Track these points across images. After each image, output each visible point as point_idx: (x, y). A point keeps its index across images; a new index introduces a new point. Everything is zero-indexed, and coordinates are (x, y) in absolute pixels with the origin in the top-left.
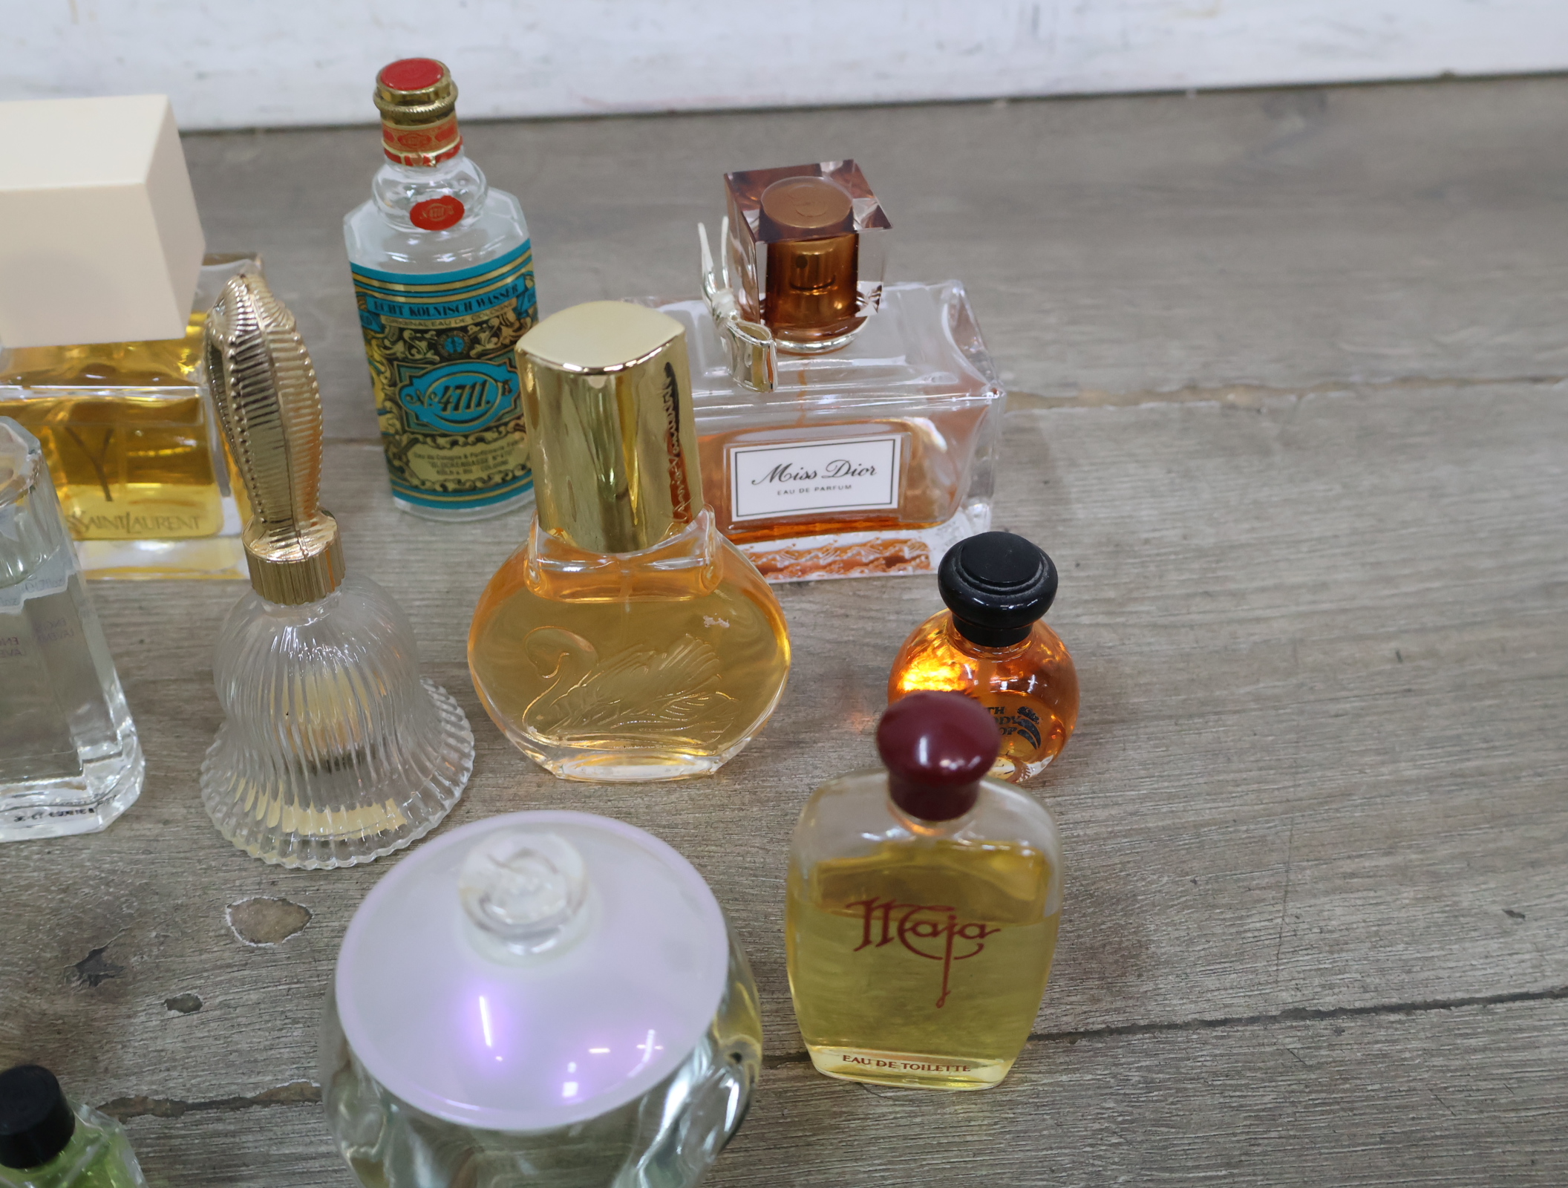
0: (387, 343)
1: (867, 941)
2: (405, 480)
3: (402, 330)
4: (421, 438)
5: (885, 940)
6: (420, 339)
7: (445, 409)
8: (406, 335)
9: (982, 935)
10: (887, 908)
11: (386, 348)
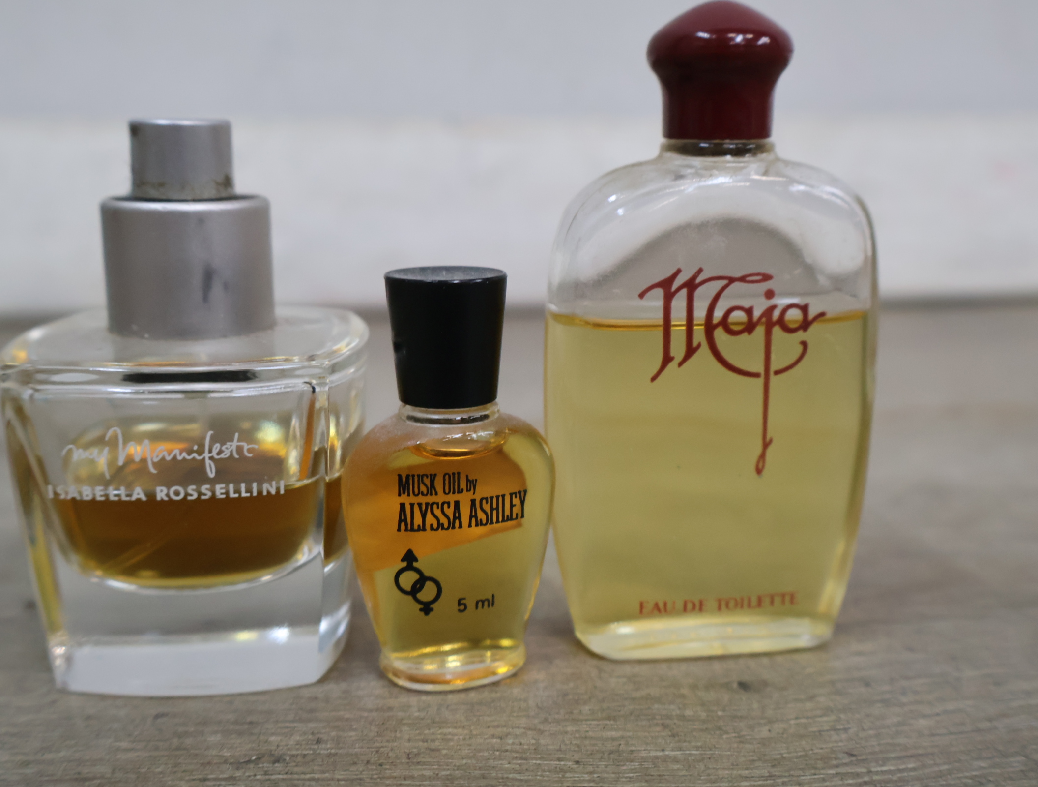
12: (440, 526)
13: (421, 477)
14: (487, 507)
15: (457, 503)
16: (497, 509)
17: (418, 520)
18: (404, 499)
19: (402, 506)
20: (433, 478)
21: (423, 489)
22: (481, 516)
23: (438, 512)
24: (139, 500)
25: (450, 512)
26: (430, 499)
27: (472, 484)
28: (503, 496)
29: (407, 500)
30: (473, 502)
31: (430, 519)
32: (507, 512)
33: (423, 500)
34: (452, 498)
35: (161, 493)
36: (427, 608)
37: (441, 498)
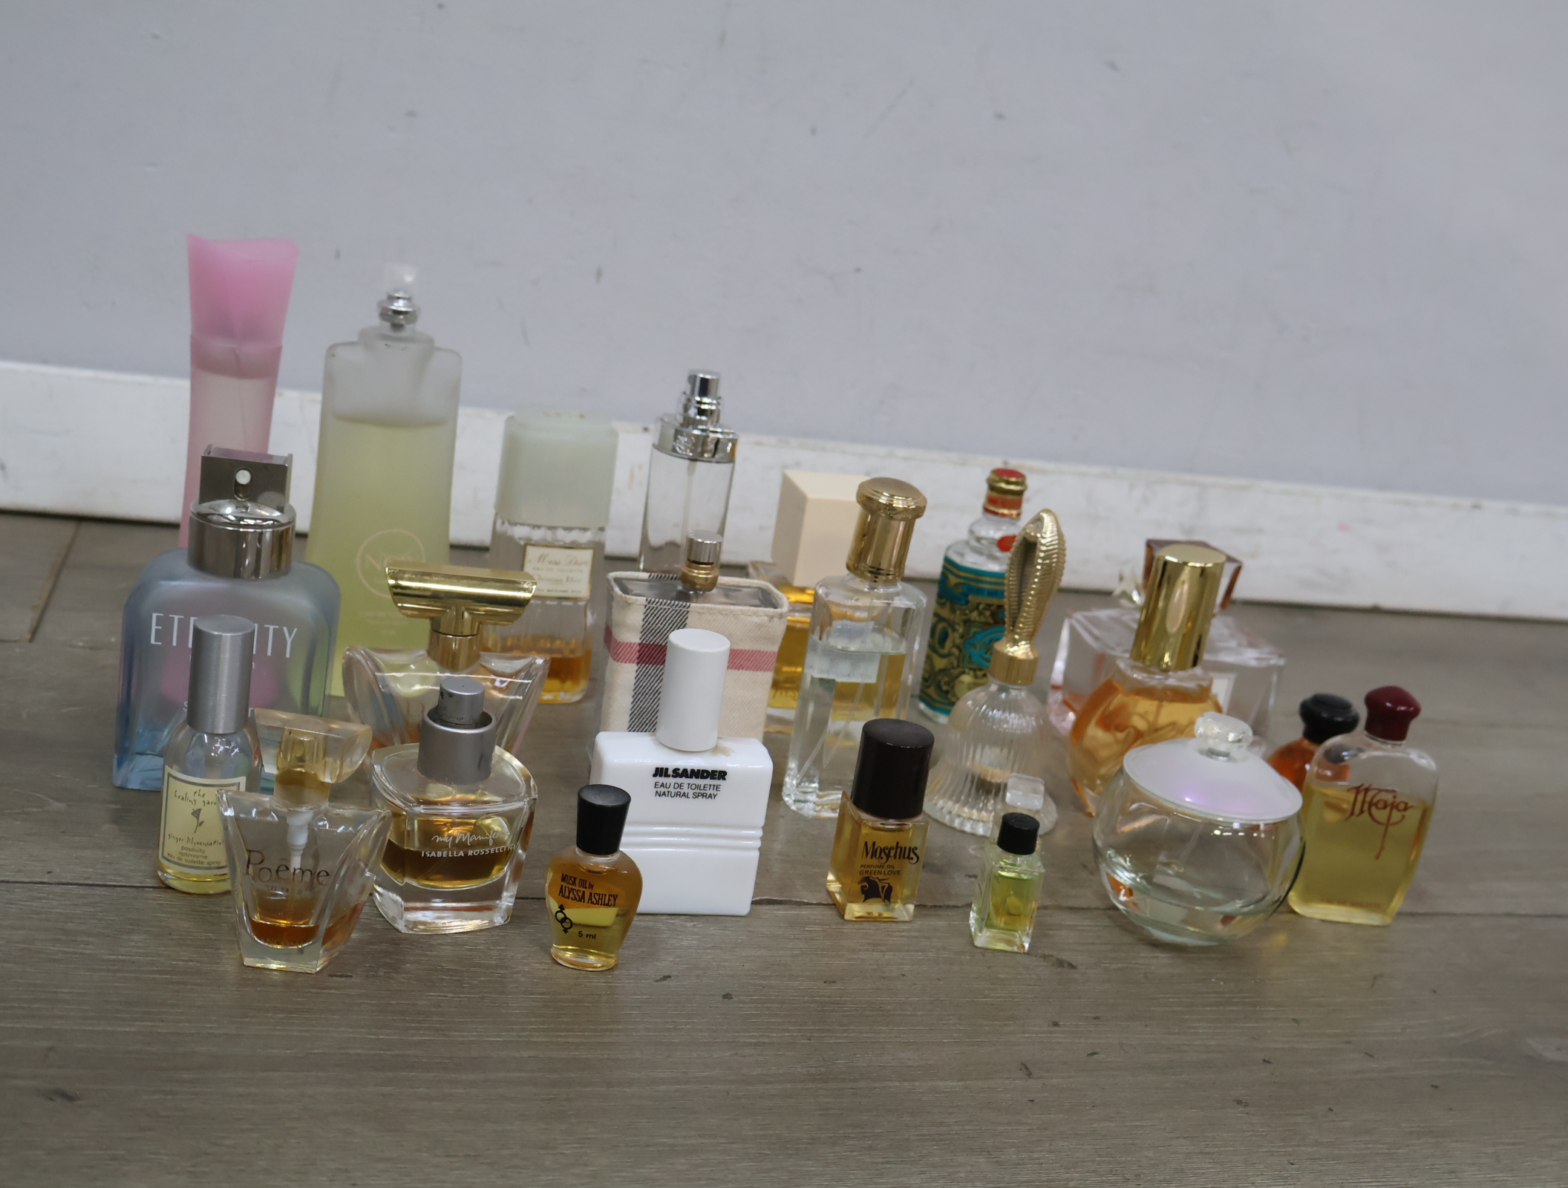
0: (967, 612)
1: (1352, 813)
2: (948, 699)
3: (979, 604)
4: (967, 670)
5: (1362, 812)
6: (987, 610)
7: (986, 653)
8: (981, 607)
9: (1406, 809)
10: (1367, 790)
11: (966, 614)
12: (576, 899)
13: (571, 877)
14: (597, 898)
15: (584, 892)
16: (602, 899)
17: (567, 894)
18: (563, 883)
19: (562, 886)
20: (575, 879)
21: (571, 882)
22: (593, 900)
23: (575, 893)
24: (461, 856)
25: (580, 894)
26: (573, 887)
27: (591, 886)
28: (605, 895)
29: (564, 884)
30: (591, 894)
31: (571, 895)
32: (606, 902)
33: (571, 887)
34: (582, 889)
35: (470, 853)
36: (566, 930)
37: (577, 888)
